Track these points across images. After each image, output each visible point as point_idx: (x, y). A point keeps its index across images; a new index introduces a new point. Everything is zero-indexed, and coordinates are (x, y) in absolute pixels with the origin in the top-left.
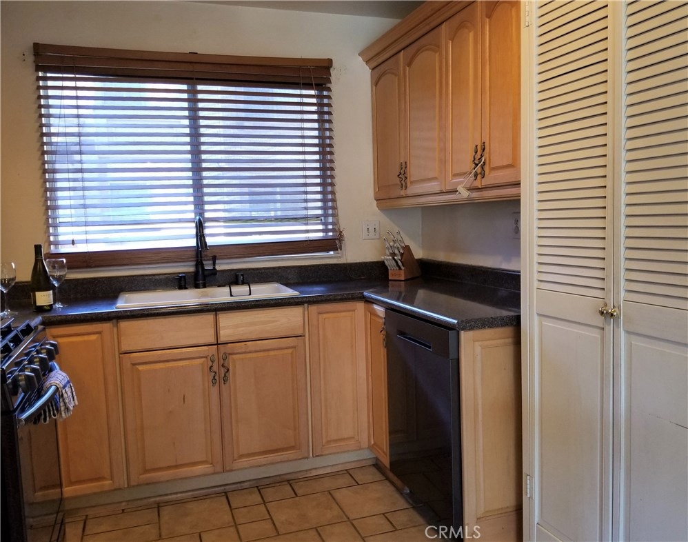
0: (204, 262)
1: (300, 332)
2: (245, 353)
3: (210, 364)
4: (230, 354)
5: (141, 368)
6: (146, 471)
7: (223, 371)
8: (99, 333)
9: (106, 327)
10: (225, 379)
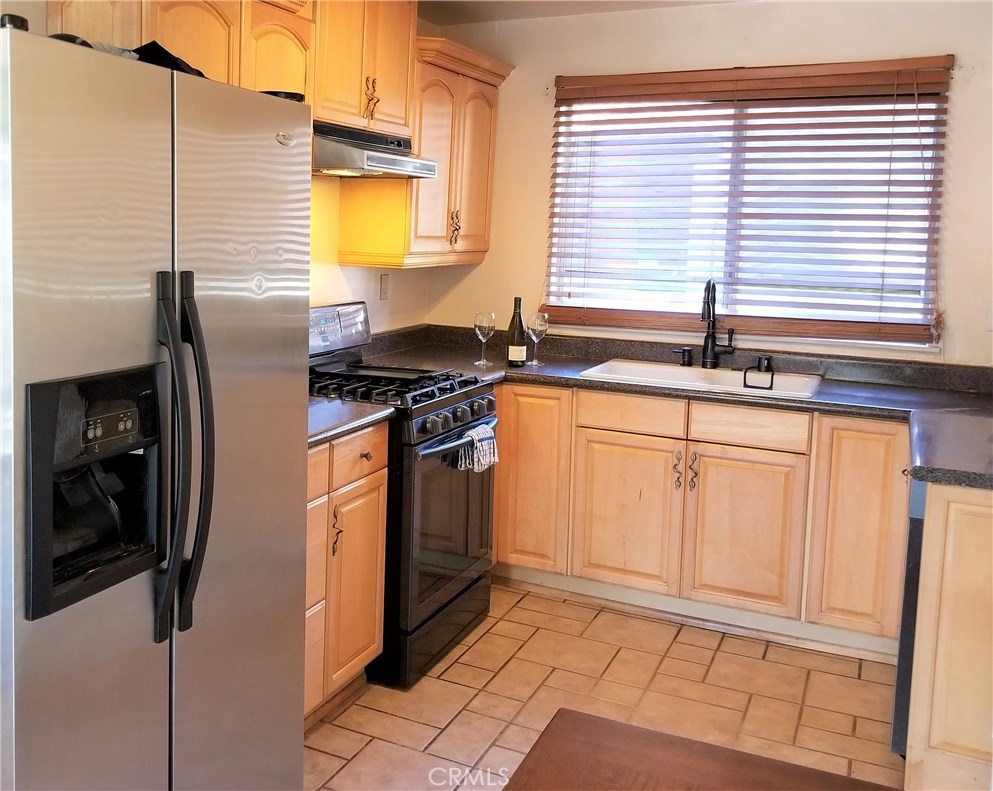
0: (717, 335)
1: (803, 448)
2: (721, 458)
3: (676, 462)
4: (701, 456)
5: (596, 446)
6: (591, 565)
7: (690, 474)
8: (558, 399)
9: (565, 393)
10: (693, 485)
